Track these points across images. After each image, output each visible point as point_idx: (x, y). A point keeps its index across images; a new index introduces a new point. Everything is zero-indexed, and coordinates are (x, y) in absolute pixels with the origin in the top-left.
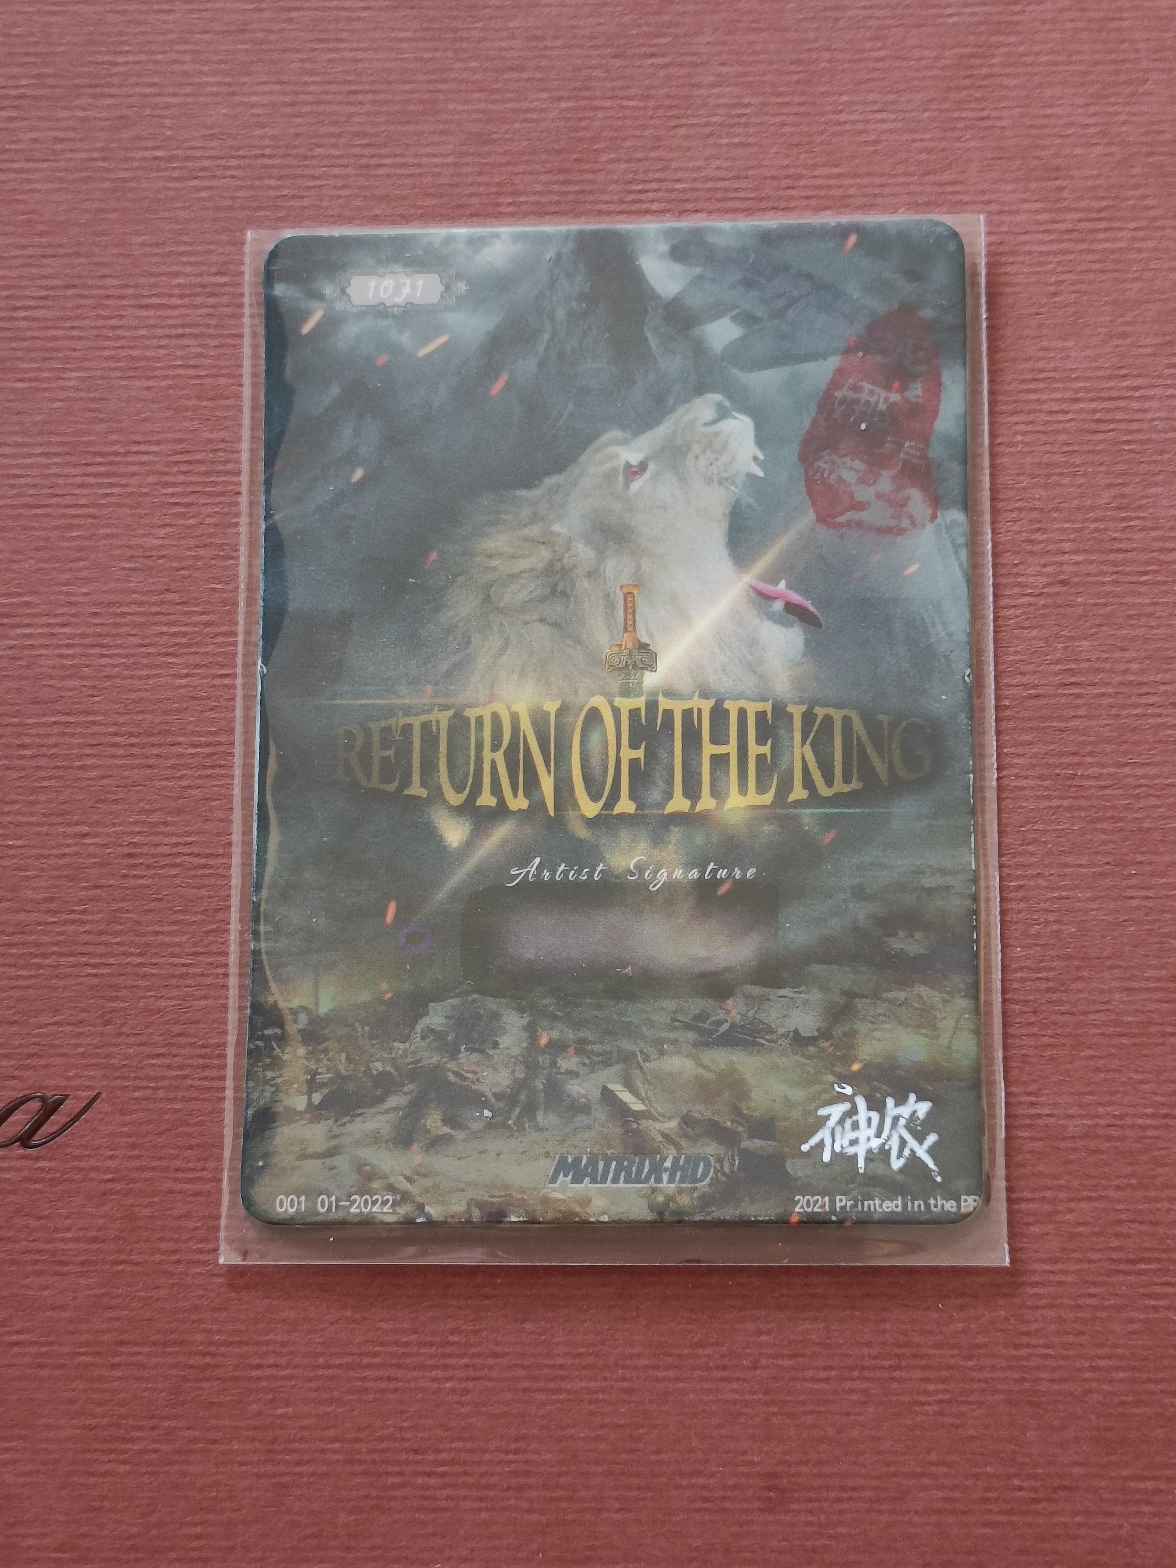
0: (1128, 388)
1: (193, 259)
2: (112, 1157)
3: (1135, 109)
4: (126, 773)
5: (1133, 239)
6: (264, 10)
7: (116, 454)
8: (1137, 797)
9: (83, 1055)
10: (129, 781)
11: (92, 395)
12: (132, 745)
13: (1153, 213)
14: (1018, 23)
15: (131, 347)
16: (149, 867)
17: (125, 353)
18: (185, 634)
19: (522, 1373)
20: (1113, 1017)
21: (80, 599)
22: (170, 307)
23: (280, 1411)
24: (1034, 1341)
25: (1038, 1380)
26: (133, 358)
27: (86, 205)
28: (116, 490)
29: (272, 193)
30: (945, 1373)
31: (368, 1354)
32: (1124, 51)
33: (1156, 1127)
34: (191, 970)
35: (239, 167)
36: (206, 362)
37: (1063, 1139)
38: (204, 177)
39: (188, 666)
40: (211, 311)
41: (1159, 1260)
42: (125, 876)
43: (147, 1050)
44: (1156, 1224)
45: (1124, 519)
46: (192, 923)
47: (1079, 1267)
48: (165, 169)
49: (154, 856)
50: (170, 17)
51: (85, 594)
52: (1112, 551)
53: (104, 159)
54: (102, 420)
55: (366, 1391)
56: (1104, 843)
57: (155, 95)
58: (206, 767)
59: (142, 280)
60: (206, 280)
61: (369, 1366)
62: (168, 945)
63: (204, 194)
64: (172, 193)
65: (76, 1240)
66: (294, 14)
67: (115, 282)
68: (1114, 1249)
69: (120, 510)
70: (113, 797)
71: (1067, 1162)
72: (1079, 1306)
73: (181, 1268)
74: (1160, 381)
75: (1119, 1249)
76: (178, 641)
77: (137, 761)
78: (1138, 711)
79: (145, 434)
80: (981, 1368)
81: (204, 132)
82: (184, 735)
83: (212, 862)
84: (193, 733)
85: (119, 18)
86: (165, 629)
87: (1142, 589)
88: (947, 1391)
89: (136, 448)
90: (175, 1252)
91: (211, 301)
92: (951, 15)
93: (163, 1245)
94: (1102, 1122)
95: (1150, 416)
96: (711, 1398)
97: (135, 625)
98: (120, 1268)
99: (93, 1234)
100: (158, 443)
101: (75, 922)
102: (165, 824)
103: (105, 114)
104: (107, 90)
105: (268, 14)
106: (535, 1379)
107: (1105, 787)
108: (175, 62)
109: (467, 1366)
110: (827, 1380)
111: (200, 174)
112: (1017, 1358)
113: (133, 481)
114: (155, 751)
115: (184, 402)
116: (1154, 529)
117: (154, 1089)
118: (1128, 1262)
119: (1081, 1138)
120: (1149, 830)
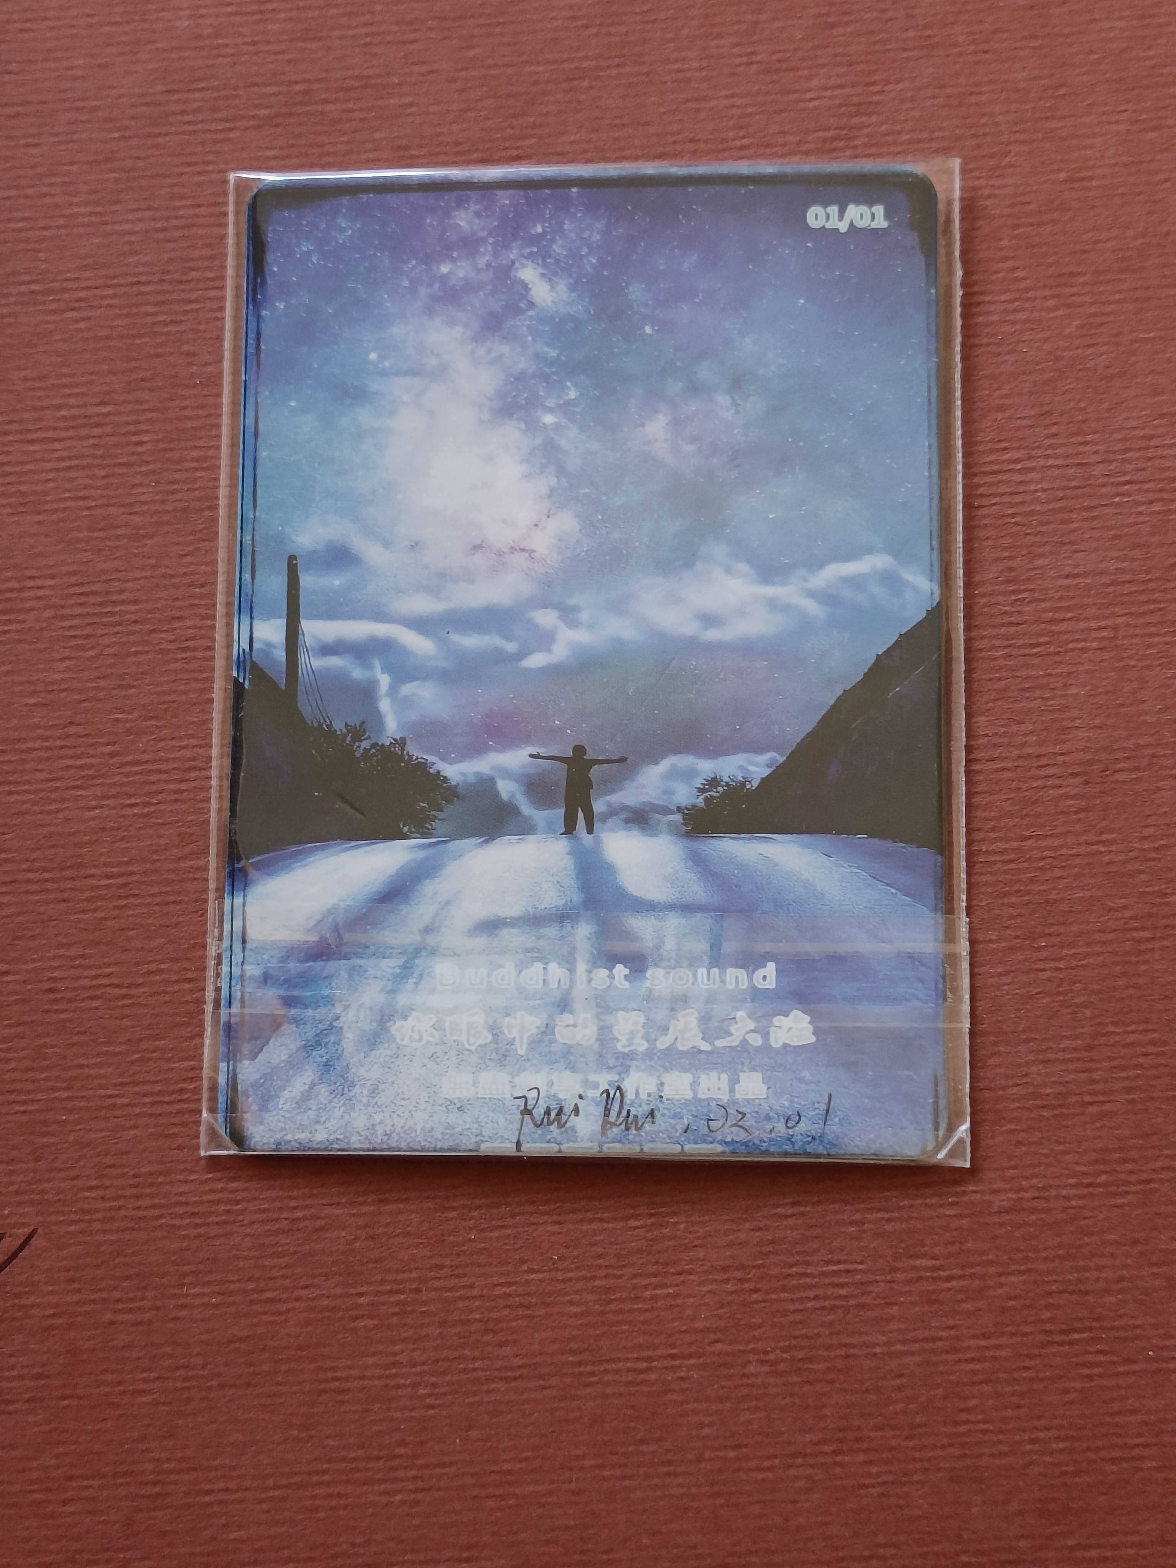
0: (1010, 461)
1: (76, 390)
2: (51, 1293)
3: (999, 182)
4: (42, 909)
5: (1005, 311)
6: (130, 137)
7: (12, 590)
8: (1042, 869)
9: (17, 1193)
10: (45, 916)
12: (46, 880)
13: (1023, 285)
14: (877, 103)
15: (19, 483)
16: (70, 1001)
17: (13, 489)
18: (91, 766)
19: (469, 1481)
20: (1031, 1090)
22: (56, 440)
23: (232, 1536)
24: (972, 1418)
25: (980, 1455)
26: (23, 494)
28: (14, 627)
29: (149, 320)
30: (886, 1455)
31: (317, 1473)
32: (984, 125)
33: (1079, 1197)
34: (119, 1101)
35: (115, 296)
36: (96, 493)
37: (990, 1214)
38: (80, 309)
39: (95, 797)
40: (96, 441)
41: (1090, 1329)
42: (47, 1012)
43: (78, 1183)
44: (1087, 1293)
45: (1013, 592)
46: (116, 1054)
47: (1013, 1340)
48: (44, 303)
49: (74, 989)
50: (38, 151)
52: (1002, 625)
55: (317, 1509)
56: (1011, 917)
57: (27, 229)
58: (120, 898)
59: (26, 415)
60: (90, 411)
61: (320, 1484)
62: (94, 1077)
63: (82, 325)
64: (51, 326)
65: (21, 1378)
66: (160, 140)
68: (1045, 1321)
69: (19, 646)
70: (30, 933)
71: (995, 1238)
72: (1015, 1380)
73: (127, 1399)
74: (1040, 452)
76: (83, 773)
77: (53, 896)
78: (1039, 783)
79: (39, 568)
80: (923, 1448)
81: (79, 262)
82: (96, 867)
83: (133, 991)
84: (106, 865)
86: (71, 762)
87: (1036, 661)
88: (890, 1472)
89: (31, 583)
90: (119, 1383)
91: (96, 431)
92: (812, 99)
93: (109, 1377)
94: (1027, 1195)
95: (1032, 487)
96: (659, 1493)
97: (41, 760)
98: (67, 1402)
99: (37, 1370)
100: (53, 577)
102: (83, 956)
105: (134, 142)
106: (484, 1486)
107: (1011, 861)
108: (45, 195)
109: (415, 1478)
110: (771, 1469)
111: (76, 305)
112: (959, 1435)
113: (31, 616)
114: (70, 884)
115: (75, 534)
116: (1043, 601)
117: (89, 1221)
118: (1062, 1332)
119: (1007, 1212)
120: (1056, 901)
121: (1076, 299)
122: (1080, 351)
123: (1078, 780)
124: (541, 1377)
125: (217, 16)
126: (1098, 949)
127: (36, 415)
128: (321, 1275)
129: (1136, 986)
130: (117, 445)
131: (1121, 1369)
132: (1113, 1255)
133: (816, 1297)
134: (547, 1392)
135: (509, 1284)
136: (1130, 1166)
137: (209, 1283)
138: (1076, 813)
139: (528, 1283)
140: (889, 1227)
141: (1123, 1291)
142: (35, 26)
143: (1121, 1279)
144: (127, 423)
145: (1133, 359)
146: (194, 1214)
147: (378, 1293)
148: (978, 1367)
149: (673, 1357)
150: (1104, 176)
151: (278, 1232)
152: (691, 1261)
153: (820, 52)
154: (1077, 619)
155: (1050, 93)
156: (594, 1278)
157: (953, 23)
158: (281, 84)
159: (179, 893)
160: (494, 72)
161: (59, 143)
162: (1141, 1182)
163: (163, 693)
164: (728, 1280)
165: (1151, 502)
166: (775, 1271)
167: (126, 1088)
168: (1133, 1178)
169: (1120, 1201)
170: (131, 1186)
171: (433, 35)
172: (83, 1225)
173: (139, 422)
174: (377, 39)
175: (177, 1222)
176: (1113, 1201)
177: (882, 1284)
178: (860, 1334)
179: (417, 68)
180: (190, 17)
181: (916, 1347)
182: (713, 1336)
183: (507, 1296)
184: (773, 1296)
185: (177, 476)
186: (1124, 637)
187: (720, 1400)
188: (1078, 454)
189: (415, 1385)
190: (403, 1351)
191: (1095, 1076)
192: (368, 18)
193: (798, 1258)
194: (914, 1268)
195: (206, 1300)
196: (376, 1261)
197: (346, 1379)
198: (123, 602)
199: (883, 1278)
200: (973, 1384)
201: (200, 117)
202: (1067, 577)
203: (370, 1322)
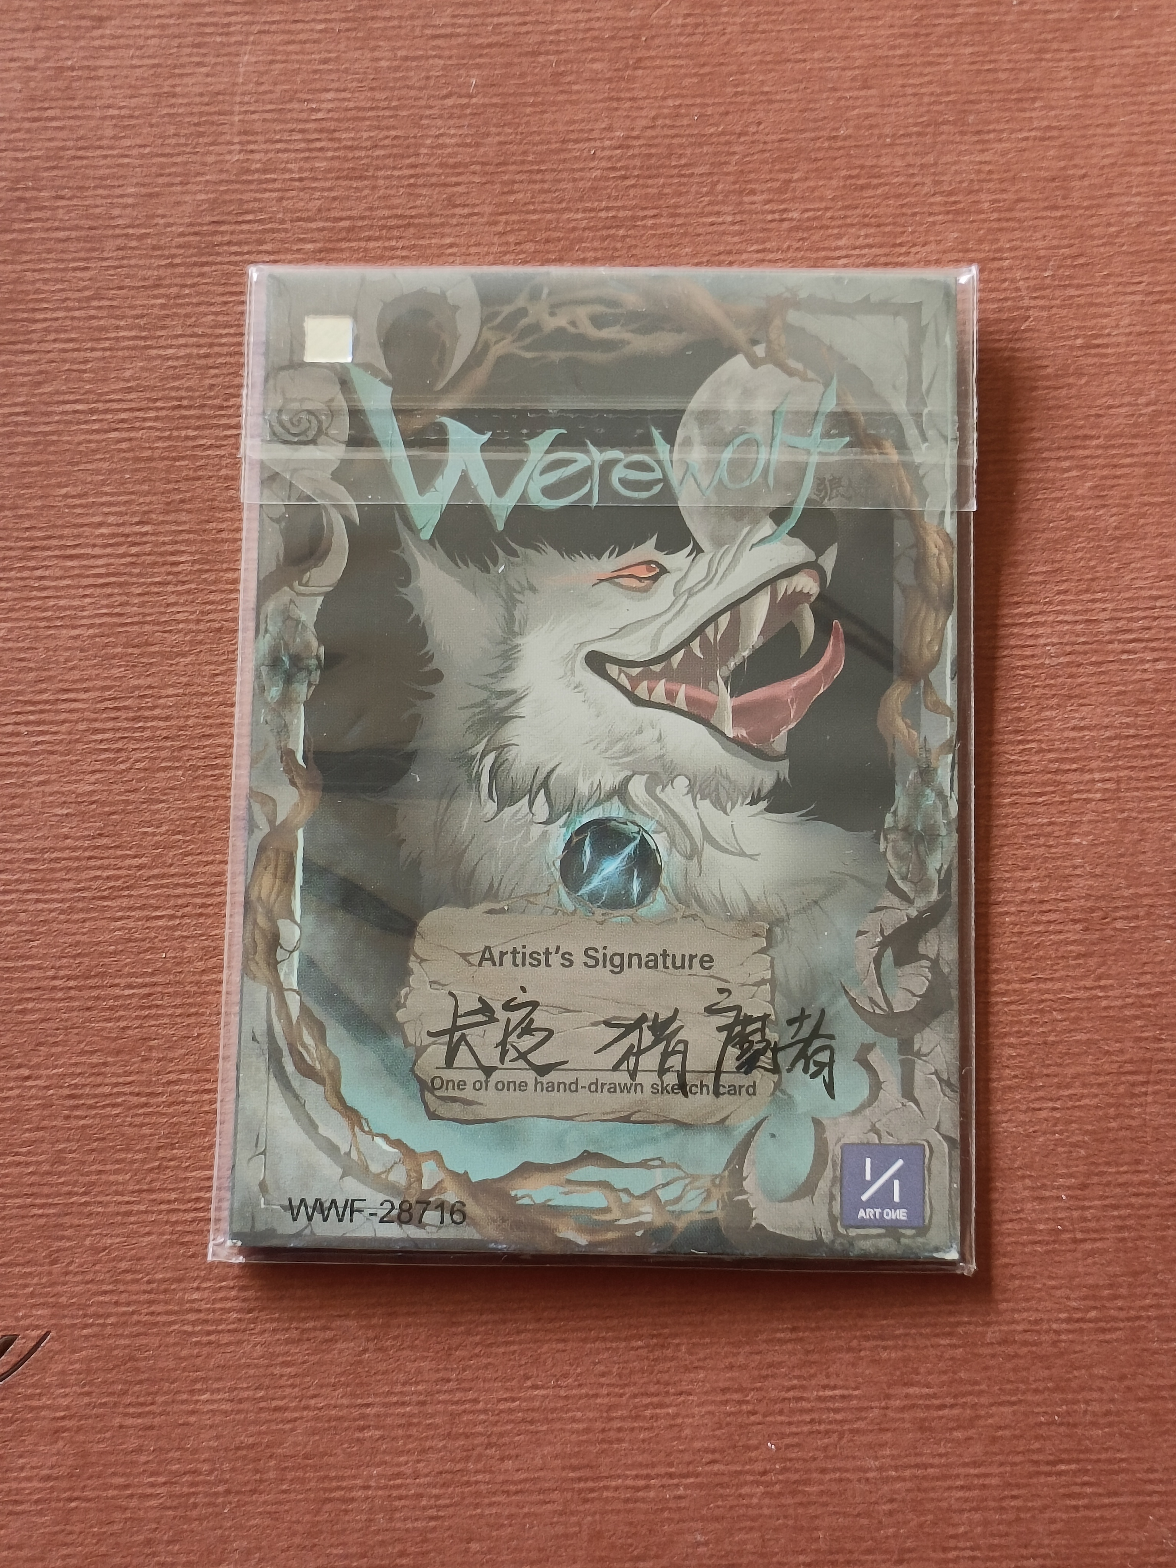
0: (1022, 615)
1: (115, 509)
2: (62, 1395)
3: (1018, 345)
4: (65, 1016)
6: (178, 265)
7: (46, 702)
8: (1042, 1011)
9: (32, 1295)
10: (69, 1023)
11: (21, 645)
12: (70, 988)
15: (57, 597)
16: (91, 1107)
17: (51, 603)
18: (118, 878)
20: (1025, 1225)
21: (14, 845)
22: (94, 557)
24: (961, 1544)
26: (59, 608)
27: (9, 459)
28: (47, 738)
29: (190, 443)
32: (1005, 290)
33: (1069, 1331)
34: (136, 1208)
35: (156, 419)
36: (130, 610)
37: (982, 1345)
38: (123, 429)
39: (122, 909)
40: (133, 559)
41: (1078, 1461)
42: (67, 1118)
43: (93, 1287)
44: (1075, 1425)
45: (1020, 742)
46: (133, 1162)
47: (1001, 1469)
48: (86, 422)
49: (95, 1096)
50: (87, 275)
51: (20, 841)
53: (25, 414)
54: (31, 669)
57: (74, 350)
58: (143, 1008)
59: (66, 531)
60: (127, 530)
62: (112, 1183)
63: (124, 446)
64: (93, 446)
65: (29, 1479)
66: (206, 269)
67: (40, 534)
68: (1033, 1451)
69: (52, 757)
70: (52, 1040)
71: (986, 1368)
72: (1002, 1508)
73: (134, 1503)
74: (1051, 608)
75: (1039, 1451)
76: (112, 884)
77: (76, 1004)
78: (1041, 928)
79: (74, 682)
81: (122, 385)
82: (120, 977)
83: (153, 1101)
84: (131, 975)
85: (37, 276)
86: (98, 873)
87: (1041, 810)
89: (65, 697)
90: (127, 1487)
91: (134, 550)
93: (116, 1480)
94: (1020, 1328)
95: (1042, 641)
97: (68, 870)
98: (73, 1504)
99: (45, 1472)
100: (86, 690)
101: (19, 1164)
103: (24, 370)
104: (26, 347)
105: (181, 270)
108: (92, 317)
111: (119, 426)
113: (64, 728)
114: (95, 993)
115: (111, 651)
116: (1050, 751)
117: (104, 1325)
118: (1048, 1463)
119: (999, 1344)
120: (1054, 1043)
121: (1089, 462)
122: (1091, 512)
123: (1079, 927)
124: (540, 1491)
125: (267, 152)
126: (1094, 1090)
127: (76, 531)
128: (328, 1385)
129: (1129, 1128)
130: (155, 564)
131: (1106, 1501)
132: (1101, 1389)
133: (812, 1421)
134: (549, 1507)
135: (513, 1400)
136: (1120, 1303)
137: (218, 1390)
138: (1076, 958)
139: (532, 1399)
140: (885, 1355)
141: (1110, 1425)
142: (89, 154)
143: (1108, 1413)
144: (164, 543)
145: (1142, 521)
146: (206, 1321)
147: (385, 1405)
148: (968, 1494)
149: (671, 1476)
150: (1118, 345)
151: (288, 1342)
152: (692, 1382)
153: (849, 213)
154: (1082, 770)
155: (1069, 262)
156: (596, 1396)
157: (978, 191)
158: (327, 220)
159: (201, 1005)
160: (535, 217)
161: (108, 268)
162: (1128, 1319)
163: (193, 809)
164: (726, 1403)
165: (1156, 660)
166: (774, 1394)
167: (144, 1195)
168: (1122, 1314)
169: (1108, 1337)
170: (145, 1292)
171: (477, 179)
172: (95, 1329)
173: (176, 542)
174: (421, 181)
175: (188, 1328)
176: (1101, 1337)
177: (876, 1411)
178: (854, 1458)
179: (459, 211)
180: (240, 151)
181: (907, 1473)
182: (710, 1457)
183: (511, 1411)
184: (769, 1419)
185: (212, 597)
186: (1127, 790)
187: (717, 1519)
188: (1086, 611)
189: (420, 1496)
190: (407, 1463)
191: (1088, 1214)
192: (412, 160)
193: (795, 1382)
194: (907, 1396)
195: (215, 1406)
196: (385, 1372)
197: (351, 1489)
198: (154, 718)
199: (877, 1404)
200: (962, 1511)
201: (246, 249)
202: (1073, 729)
203: (378, 1433)
